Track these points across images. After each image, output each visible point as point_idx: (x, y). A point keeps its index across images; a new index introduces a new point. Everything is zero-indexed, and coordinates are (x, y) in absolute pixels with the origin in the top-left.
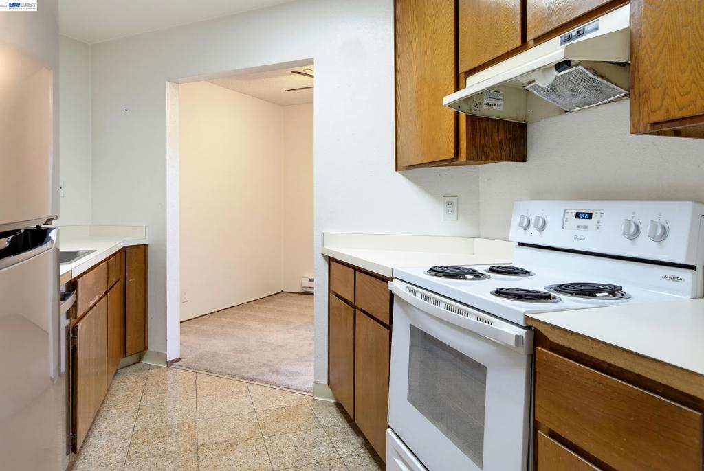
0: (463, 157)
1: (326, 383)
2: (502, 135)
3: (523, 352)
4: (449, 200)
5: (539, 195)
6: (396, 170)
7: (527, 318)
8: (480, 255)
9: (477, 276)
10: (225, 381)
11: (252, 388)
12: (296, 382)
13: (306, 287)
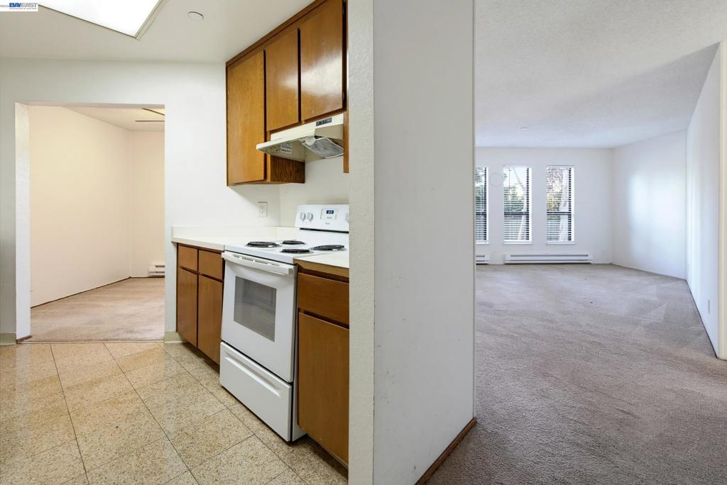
0: (269, 180)
1: (175, 329)
2: (291, 168)
3: (292, 276)
4: (262, 204)
5: (311, 202)
6: (228, 185)
7: (294, 260)
8: (279, 235)
9: (275, 245)
10: (81, 345)
11: (108, 345)
12: (148, 336)
13: (153, 272)
